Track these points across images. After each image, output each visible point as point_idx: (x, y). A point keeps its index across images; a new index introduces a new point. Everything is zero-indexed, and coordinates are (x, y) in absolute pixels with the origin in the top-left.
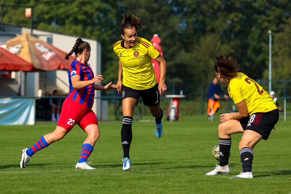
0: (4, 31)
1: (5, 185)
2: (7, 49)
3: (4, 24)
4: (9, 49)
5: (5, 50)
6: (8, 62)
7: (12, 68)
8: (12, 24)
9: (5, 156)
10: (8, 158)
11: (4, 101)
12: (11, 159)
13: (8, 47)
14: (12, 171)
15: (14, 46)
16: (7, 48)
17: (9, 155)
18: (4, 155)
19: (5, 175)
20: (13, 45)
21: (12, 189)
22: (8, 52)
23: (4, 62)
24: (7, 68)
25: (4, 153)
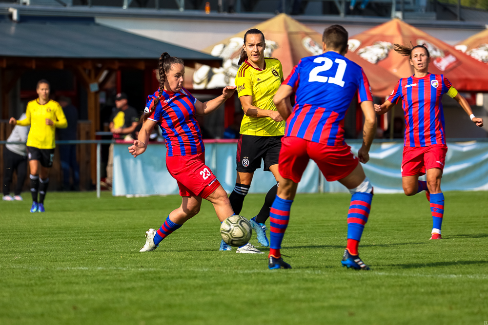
0: (462, 19)
1: (470, 299)
2: (468, 53)
3: (462, 7)
4: (471, 52)
5: (464, 54)
6: (471, 76)
7: (479, 87)
8: (478, 6)
9: (468, 246)
10: (474, 251)
11: (463, 147)
12: (480, 253)
13: (469, 48)
14: (481, 273)
15: (480, 47)
16: (468, 50)
17: (476, 245)
18: (466, 245)
19: (468, 282)
20: (478, 45)
21: (484, 307)
22: (470, 57)
23: (463, 76)
24: (469, 88)
25: (466, 241)
